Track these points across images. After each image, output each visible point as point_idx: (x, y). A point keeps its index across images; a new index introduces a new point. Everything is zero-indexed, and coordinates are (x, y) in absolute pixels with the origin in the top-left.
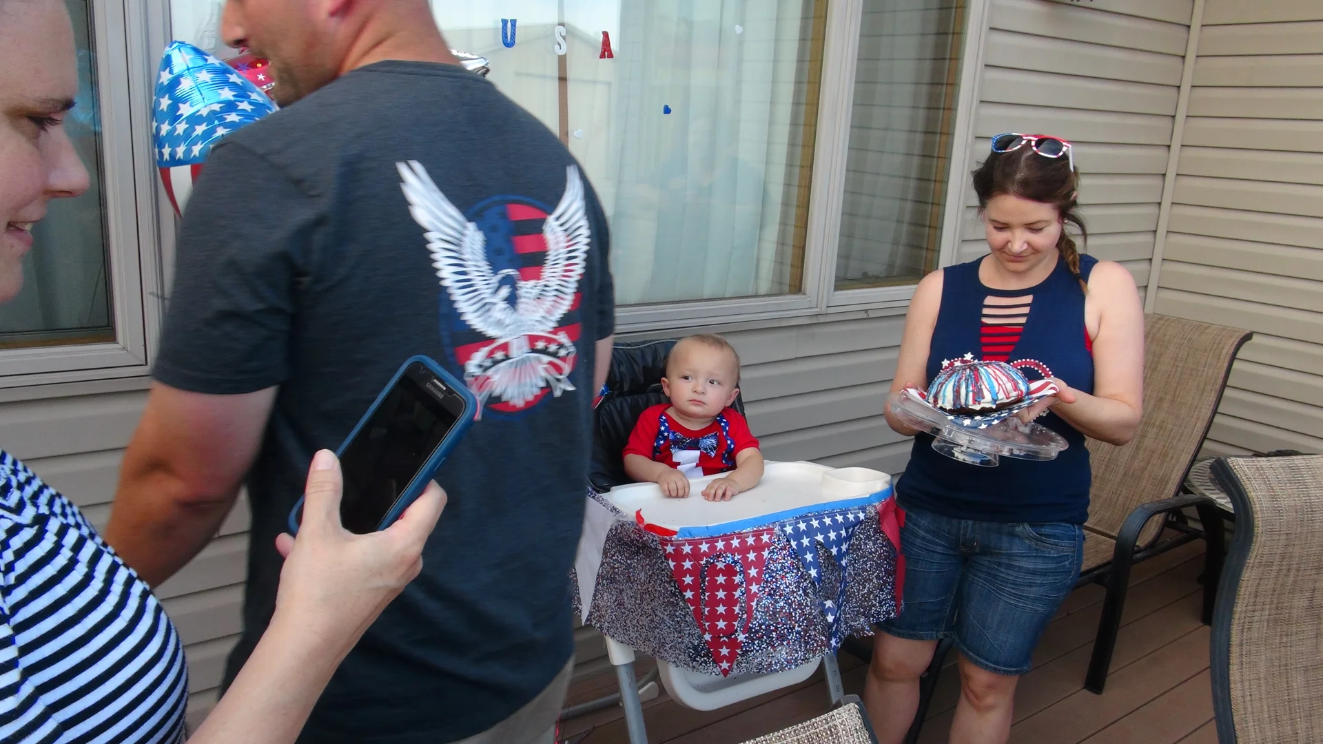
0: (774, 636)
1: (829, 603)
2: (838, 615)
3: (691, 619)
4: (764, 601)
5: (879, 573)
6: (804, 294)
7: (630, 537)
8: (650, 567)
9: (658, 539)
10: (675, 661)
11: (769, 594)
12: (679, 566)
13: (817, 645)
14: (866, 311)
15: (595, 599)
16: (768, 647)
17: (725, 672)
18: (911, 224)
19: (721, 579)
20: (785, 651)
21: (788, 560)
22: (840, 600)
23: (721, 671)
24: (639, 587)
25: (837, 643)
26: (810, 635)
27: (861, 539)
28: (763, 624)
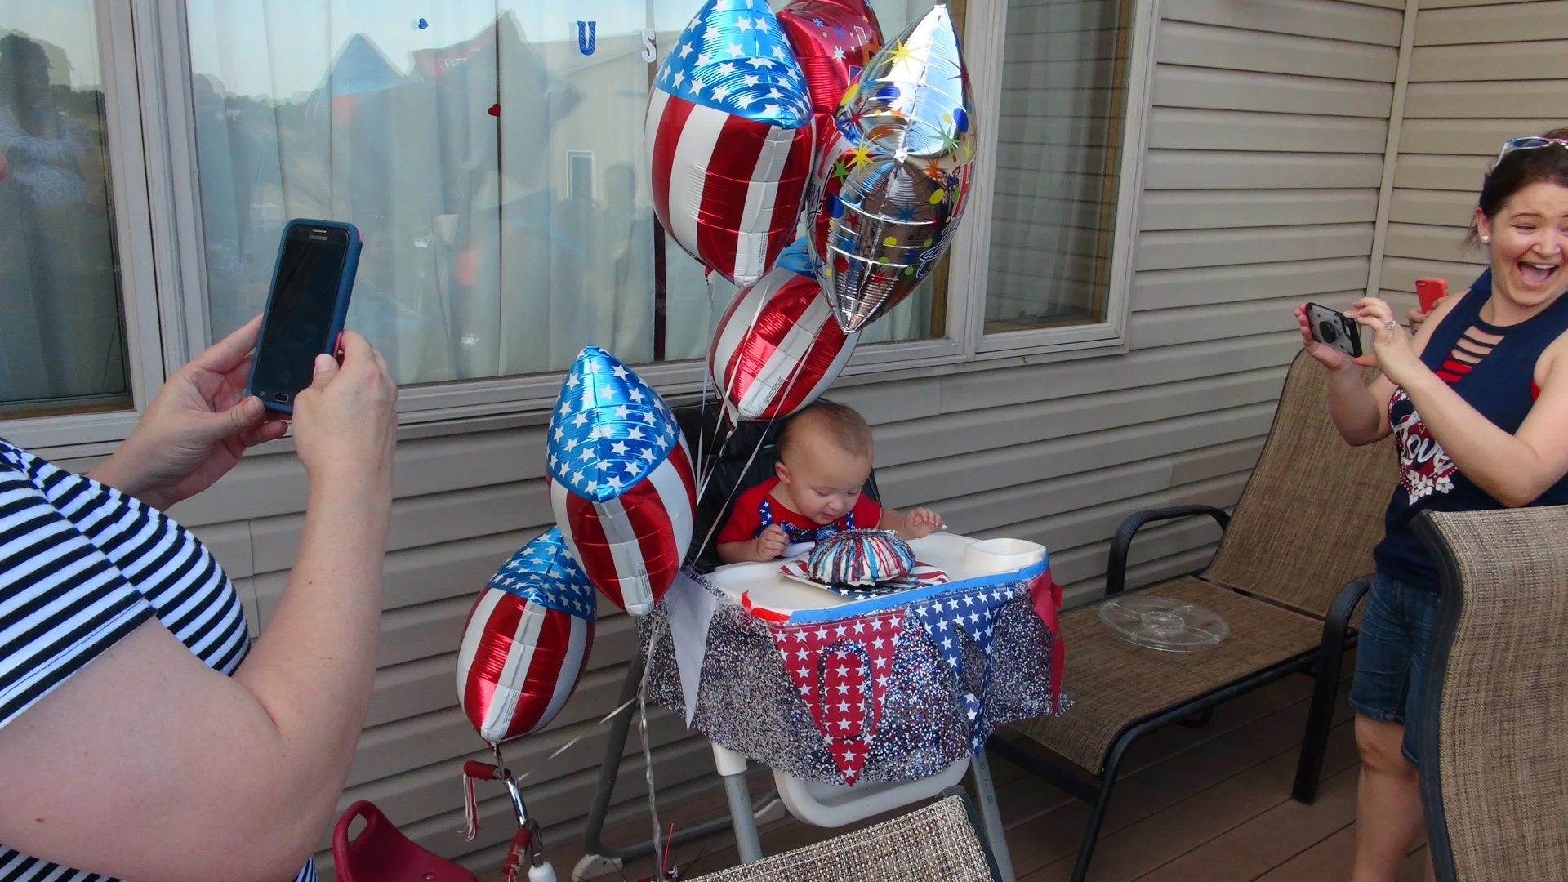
0: (907, 737)
1: (970, 698)
2: (981, 710)
3: (808, 719)
4: (894, 696)
5: (1029, 662)
6: (948, 338)
7: (736, 624)
8: (760, 659)
9: (767, 626)
10: (791, 770)
11: (900, 688)
12: (793, 657)
13: (957, 745)
14: (1023, 357)
15: (700, 698)
16: (900, 750)
17: (851, 781)
18: (1074, 254)
19: (842, 671)
20: (921, 754)
21: (921, 648)
22: (984, 694)
23: (846, 779)
24: (748, 683)
25: (979, 743)
26: (949, 734)
27: (1009, 621)
28: (893, 723)
